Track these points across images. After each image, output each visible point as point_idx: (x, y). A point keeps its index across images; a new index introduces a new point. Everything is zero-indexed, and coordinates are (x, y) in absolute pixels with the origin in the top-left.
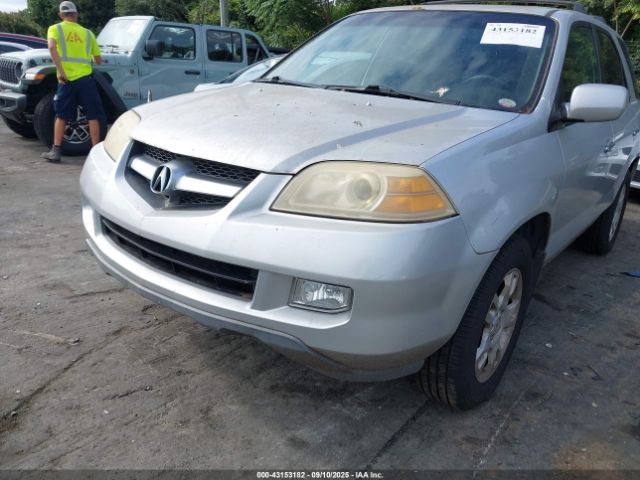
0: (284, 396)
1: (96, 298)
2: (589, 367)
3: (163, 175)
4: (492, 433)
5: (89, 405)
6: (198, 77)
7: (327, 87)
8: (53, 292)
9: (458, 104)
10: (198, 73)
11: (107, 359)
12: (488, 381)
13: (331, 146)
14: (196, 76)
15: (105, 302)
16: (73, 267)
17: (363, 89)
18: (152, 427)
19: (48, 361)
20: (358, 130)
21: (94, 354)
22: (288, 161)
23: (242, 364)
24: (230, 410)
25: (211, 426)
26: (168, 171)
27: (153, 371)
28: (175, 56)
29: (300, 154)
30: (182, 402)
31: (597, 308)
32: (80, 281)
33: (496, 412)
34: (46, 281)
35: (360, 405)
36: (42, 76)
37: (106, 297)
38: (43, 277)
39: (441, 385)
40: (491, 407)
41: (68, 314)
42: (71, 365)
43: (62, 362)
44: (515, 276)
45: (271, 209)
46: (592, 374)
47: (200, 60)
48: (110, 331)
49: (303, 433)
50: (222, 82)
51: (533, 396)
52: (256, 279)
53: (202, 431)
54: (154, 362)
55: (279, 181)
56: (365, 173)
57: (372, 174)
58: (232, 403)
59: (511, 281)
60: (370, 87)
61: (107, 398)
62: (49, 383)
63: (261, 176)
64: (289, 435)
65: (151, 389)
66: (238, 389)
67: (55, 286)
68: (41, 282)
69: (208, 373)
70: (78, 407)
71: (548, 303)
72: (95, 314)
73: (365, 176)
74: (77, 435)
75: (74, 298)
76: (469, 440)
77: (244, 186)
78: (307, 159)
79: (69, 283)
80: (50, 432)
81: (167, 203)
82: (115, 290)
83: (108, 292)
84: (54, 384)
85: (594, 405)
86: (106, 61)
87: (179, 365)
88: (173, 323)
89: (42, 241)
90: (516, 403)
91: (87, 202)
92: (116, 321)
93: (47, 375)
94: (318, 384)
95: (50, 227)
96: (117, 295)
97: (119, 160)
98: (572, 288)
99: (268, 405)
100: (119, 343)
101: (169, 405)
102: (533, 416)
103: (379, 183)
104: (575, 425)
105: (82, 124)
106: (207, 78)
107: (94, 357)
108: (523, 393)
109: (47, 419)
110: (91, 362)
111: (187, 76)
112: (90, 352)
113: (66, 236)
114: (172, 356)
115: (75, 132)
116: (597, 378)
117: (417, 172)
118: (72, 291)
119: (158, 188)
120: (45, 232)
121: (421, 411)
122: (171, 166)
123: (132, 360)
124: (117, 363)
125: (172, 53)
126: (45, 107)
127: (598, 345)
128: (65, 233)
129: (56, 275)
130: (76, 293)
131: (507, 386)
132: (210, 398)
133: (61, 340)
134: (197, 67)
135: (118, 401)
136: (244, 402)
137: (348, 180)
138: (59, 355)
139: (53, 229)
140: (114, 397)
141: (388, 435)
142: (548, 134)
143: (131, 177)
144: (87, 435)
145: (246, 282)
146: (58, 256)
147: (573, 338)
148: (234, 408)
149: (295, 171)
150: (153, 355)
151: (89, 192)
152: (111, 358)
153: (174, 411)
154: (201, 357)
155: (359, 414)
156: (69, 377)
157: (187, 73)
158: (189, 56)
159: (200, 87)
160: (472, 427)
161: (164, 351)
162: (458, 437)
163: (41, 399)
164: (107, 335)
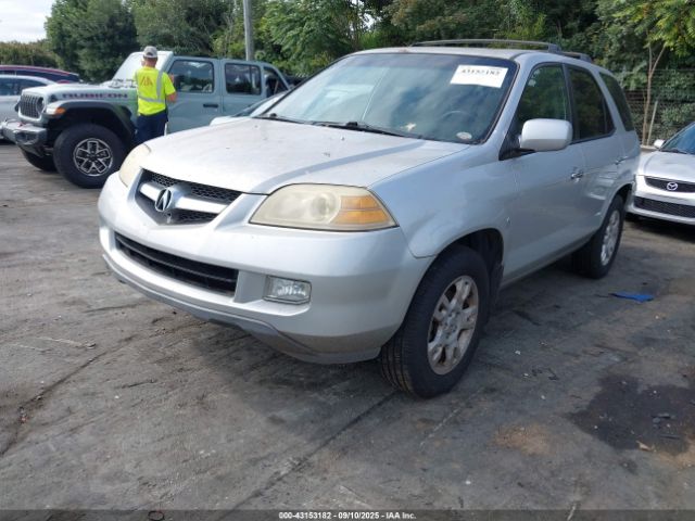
0: (270, 388)
1: (111, 312)
2: (550, 370)
3: (165, 196)
4: (445, 416)
5: (102, 392)
6: (216, 110)
7: (314, 123)
8: (72, 307)
9: (420, 137)
10: (216, 106)
11: (119, 359)
12: (447, 375)
13: (301, 172)
14: (214, 109)
15: (120, 315)
16: (91, 287)
17: (344, 125)
18: (154, 409)
19: (67, 360)
20: (327, 159)
21: (107, 355)
22: (264, 184)
23: (237, 364)
24: (223, 397)
25: (205, 408)
26: (170, 193)
27: (159, 369)
28: (194, 89)
29: (274, 178)
30: (182, 390)
31: (576, 323)
32: (97, 298)
33: (453, 402)
34: (66, 298)
35: (335, 394)
36: (62, 111)
37: (120, 312)
38: (63, 295)
39: (399, 372)
40: (451, 398)
41: (86, 324)
42: (88, 364)
43: (81, 361)
44: (466, 283)
45: (250, 222)
46: (551, 375)
47: (218, 93)
48: (123, 338)
49: (282, 414)
50: (239, 116)
51: (491, 390)
52: (236, 278)
53: (196, 412)
54: (159, 362)
55: (257, 200)
56: (324, 193)
57: (330, 194)
58: (225, 392)
59: (463, 287)
60: (350, 124)
61: (118, 388)
62: (69, 376)
63: (242, 196)
64: (270, 415)
65: (156, 381)
66: (230, 382)
67: (74, 303)
68: (61, 299)
69: (206, 371)
70: (93, 394)
71: (529, 319)
72: (110, 324)
73: (325, 196)
74: (93, 413)
75: (91, 312)
76: (424, 421)
77: (229, 203)
78: (279, 182)
79: (88, 300)
80: (69, 411)
81: (169, 220)
82: (128, 306)
83: (121, 307)
84: (73, 377)
85: (543, 397)
86: (126, 96)
87: (181, 364)
88: (179, 333)
89: (63, 265)
90: (474, 395)
91: (104, 222)
92: (128, 330)
93: (67, 371)
94: (302, 379)
95: (69, 252)
96: (129, 310)
97: (130, 185)
98: (557, 307)
99: (255, 394)
100: (131, 347)
101: (170, 393)
102: (486, 405)
103: (334, 201)
104: (520, 412)
105: (101, 157)
106: (225, 111)
107: (108, 358)
108: (483, 388)
109: (66, 402)
110: (105, 361)
111: (205, 109)
112: (104, 354)
113: (84, 261)
114: (176, 357)
115: (94, 165)
116: (554, 378)
117: (365, 193)
118: (89, 307)
119: (161, 207)
120: (65, 257)
121: (387, 399)
122: (172, 189)
123: (140, 360)
124: (127, 363)
125: (191, 87)
126: (65, 141)
127: (564, 353)
128: (83, 258)
129: (75, 294)
130: (94, 308)
131: (469, 382)
132: (206, 388)
133: (80, 344)
134: (216, 100)
135: (127, 390)
136: (235, 392)
137: (312, 198)
138: (78, 355)
139: (72, 255)
140: (124, 387)
141: (354, 416)
142: (499, 162)
143: (140, 200)
144: (101, 413)
145: (229, 280)
146: (76, 278)
147: (543, 347)
148: (226, 396)
149: (269, 192)
150: (159, 356)
151: (106, 214)
152: (123, 358)
153: (174, 397)
154: (201, 358)
155: (333, 400)
156: (85, 372)
157: (205, 106)
158: (207, 89)
159: (217, 121)
160: (429, 412)
161: (169, 353)
162: (415, 419)
163: (62, 388)
164: (120, 341)
